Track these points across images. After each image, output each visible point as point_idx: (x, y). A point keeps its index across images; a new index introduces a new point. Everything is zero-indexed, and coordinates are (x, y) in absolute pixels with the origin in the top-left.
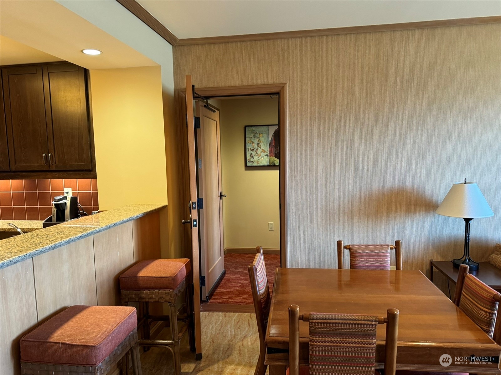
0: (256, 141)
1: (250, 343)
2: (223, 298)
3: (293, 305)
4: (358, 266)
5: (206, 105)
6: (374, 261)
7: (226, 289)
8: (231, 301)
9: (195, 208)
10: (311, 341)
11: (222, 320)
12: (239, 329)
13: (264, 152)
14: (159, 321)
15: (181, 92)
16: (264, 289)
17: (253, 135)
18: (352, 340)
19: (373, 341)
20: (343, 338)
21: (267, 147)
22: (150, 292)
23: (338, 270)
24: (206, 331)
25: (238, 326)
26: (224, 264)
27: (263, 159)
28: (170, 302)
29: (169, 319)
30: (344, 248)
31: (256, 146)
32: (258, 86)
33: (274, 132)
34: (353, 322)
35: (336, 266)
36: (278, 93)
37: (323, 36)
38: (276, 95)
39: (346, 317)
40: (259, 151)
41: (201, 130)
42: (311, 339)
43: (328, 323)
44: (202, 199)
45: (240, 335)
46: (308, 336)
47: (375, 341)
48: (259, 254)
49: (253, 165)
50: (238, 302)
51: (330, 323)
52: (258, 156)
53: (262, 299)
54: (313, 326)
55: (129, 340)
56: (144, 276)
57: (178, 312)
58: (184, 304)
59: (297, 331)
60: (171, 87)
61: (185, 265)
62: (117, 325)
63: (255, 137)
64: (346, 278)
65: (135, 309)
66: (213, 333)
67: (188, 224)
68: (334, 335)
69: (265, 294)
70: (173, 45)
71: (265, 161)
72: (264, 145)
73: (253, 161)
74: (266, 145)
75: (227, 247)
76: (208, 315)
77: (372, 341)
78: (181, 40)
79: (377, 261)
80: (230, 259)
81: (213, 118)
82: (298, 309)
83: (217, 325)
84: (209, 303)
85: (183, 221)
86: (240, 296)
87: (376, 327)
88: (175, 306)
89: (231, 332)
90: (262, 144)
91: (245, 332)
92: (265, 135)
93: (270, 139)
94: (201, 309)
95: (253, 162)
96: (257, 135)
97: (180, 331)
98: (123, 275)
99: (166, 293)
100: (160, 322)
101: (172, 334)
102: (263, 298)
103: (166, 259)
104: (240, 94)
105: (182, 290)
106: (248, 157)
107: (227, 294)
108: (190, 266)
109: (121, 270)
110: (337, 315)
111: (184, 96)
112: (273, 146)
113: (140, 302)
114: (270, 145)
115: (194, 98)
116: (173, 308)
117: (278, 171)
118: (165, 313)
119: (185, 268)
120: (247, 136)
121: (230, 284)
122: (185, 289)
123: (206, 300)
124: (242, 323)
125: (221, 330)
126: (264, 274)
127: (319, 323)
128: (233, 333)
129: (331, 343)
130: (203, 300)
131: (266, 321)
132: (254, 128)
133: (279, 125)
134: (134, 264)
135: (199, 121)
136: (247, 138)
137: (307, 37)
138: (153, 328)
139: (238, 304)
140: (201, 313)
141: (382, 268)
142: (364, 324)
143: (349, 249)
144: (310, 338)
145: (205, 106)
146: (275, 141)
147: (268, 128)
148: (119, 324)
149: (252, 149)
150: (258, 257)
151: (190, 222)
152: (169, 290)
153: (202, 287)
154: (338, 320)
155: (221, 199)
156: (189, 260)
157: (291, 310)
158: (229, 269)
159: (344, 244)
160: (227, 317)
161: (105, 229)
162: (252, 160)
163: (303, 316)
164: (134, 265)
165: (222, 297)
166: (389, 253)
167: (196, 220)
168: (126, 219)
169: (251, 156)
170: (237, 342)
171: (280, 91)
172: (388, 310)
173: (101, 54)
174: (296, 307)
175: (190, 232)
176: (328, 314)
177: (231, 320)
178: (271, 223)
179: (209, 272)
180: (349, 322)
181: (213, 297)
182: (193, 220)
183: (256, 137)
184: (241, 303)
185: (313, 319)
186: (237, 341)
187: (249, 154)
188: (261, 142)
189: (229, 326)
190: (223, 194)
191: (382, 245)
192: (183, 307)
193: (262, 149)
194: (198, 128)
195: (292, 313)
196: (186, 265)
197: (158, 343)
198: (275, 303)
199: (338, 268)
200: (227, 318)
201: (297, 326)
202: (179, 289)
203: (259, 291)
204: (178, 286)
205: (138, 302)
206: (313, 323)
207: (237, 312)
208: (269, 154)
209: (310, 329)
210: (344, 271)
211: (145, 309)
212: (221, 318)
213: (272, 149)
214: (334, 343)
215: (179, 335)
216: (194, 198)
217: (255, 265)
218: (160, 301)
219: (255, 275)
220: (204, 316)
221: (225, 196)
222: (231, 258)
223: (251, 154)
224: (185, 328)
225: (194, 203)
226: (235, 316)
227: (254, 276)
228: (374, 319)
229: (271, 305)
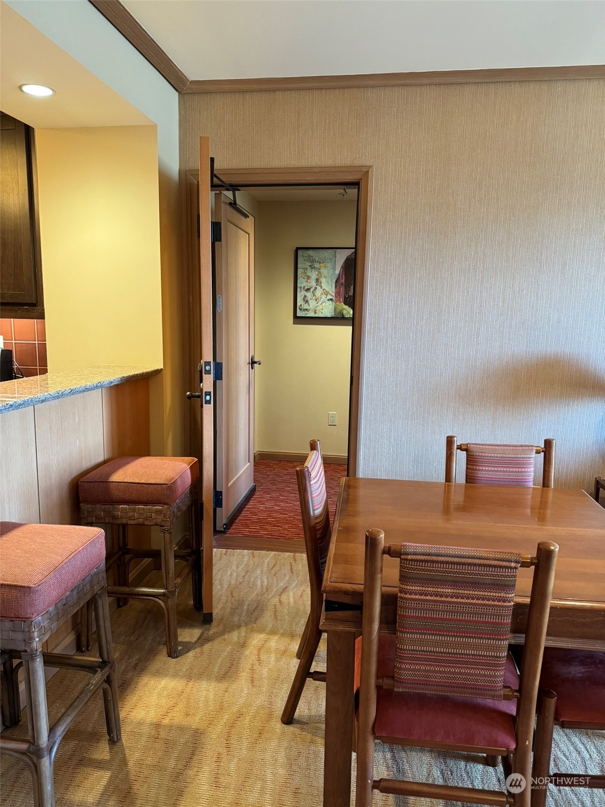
0: (314, 275)
1: (292, 600)
2: (251, 529)
3: (373, 528)
4: (477, 479)
5: (233, 202)
6: (506, 471)
7: (256, 515)
8: (263, 532)
9: (208, 372)
10: (401, 592)
11: (248, 562)
12: (275, 577)
13: (327, 293)
14: (145, 558)
15: (191, 175)
16: (322, 508)
17: (310, 264)
18: (474, 592)
19: (510, 596)
20: (457, 589)
21: (332, 286)
22: (129, 509)
23: (445, 484)
24: (220, 578)
25: (273, 572)
26: (254, 475)
27: (325, 306)
28: (163, 526)
29: (160, 555)
30: (457, 449)
31: (313, 283)
32: (323, 170)
33: (345, 260)
34: (477, 561)
35: (442, 478)
36: (356, 184)
37: (440, 84)
38: (353, 187)
39: (465, 553)
40: (319, 292)
41: (223, 245)
42: (402, 588)
43: (433, 562)
44: (222, 363)
45: (277, 586)
46: (397, 583)
47: (512, 595)
48: (315, 452)
49: (307, 316)
50: (274, 536)
51: (437, 562)
52: (316, 300)
53: (317, 523)
54: (408, 566)
55: (91, 581)
56: (120, 481)
57: (177, 546)
58: (186, 534)
59: (378, 573)
60: (174, 167)
61: (189, 467)
62: (70, 555)
63: (312, 267)
64: (458, 498)
65: (103, 530)
66: (233, 582)
67: (196, 398)
68: (443, 582)
69: (323, 516)
70: (180, 90)
71: (327, 309)
72: (328, 282)
73: (307, 309)
74: (330, 282)
75: (259, 450)
76: (226, 554)
77: (507, 596)
78: (193, 82)
79: (512, 472)
80: (264, 469)
81: (243, 228)
82: (382, 536)
83: (240, 569)
84: (227, 535)
85: (188, 393)
86: (278, 526)
87: (516, 572)
88: (171, 533)
89: (262, 582)
90: (323, 280)
91: (285, 581)
92: (329, 265)
93: (337, 272)
94: (214, 544)
95: (308, 311)
96: (317, 265)
97: (178, 575)
98: (84, 479)
99: (157, 511)
100: (147, 561)
101: (165, 578)
102: (319, 522)
103: (158, 457)
104: (292, 182)
105: (184, 508)
106: (300, 301)
107: (257, 522)
108: (197, 470)
109: (83, 471)
110: (450, 549)
111: (196, 182)
112: (342, 284)
113: (112, 523)
114: (336, 282)
115: (213, 186)
116: (167, 535)
117: (351, 327)
118: (154, 547)
119: (189, 472)
120: (299, 266)
121: (262, 507)
122: (189, 507)
123: (223, 530)
124: (281, 569)
125: (246, 577)
126: (322, 484)
127: (417, 562)
128: (266, 583)
129: (436, 596)
130: (217, 529)
131: (323, 560)
132: (311, 253)
133: (355, 248)
134: (105, 462)
135: (220, 229)
136: (298, 270)
137: (412, 85)
138: (135, 570)
139: (276, 538)
140: (215, 550)
141: (518, 484)
142: (495, 566)
143: (466, 450)
144: (401, 586)
145: (230, 204)
146: (345, 276)
147: (335, 253)
148: (73, 554)
149: (306, 288)
150: (313, 457)
151: (200, 397)
152: (163, 506)
153: (217, 508)
154: (452, 556)
155: (252, 368)
156: (197, 459)
157: (371, 538)
158: (262, 484)
159: (458, 442)
160: (256, 557)
161: (55, 398)
162: (306, 306)
163: (389, 548)
164: (104, 464)
165: (248, 527)
166: (533, 459)
167: (210, 393)
168: (91, 385)
169: (304, 300)
170: (272, 597)
171: (361, 179)
172: (539, 544)
173: (52, 96)
174: (379, 532)
175: (199, 412)
176: (433, 546)
177: (263, 562)
178: (332, 414)
179: (229, 485)
180: (470, 561)
181: (235, 526)
182: (205, 392)
183: (314, 268)
184: (280, 536)
185: (407, 554)
186: (271, 595)
187: (301, 296)
188: (323, 277)
189: (259, 572)
190: (256, 360)
191: (521, 446)
192: (185, 539)
193: (324, 290)
194: (217, 241)
195: (371, 542)
196: (191, 467)
197: (141, 593)
198: (339, 531)
199: (446, 482)
200: (256, 560)
201: (379, 564)
202: (179, 506)
203: (314, 510)
204: (178, 501)
205: (110, 523)
206: (407, 560)
207: (272, 550)
208: (334, 298)
209: (400, 570)
210: (455, 485)
211: (121, 537)
212: (246, 559)
213: (340, 290)
214: (441, 596)
215: (176, 582)
216: (207, 355)
217: (309, 466)
218: (146, 523)
219: (308, 482)
220: (219, 555)
221: (259, 364)
222: (266, 467)
223: (305, 296)
224: (186, 571)
225: (208, 363)
226: (269, 557)
227: (306, 484)
228: (514, 558)
229: (333, 534)
